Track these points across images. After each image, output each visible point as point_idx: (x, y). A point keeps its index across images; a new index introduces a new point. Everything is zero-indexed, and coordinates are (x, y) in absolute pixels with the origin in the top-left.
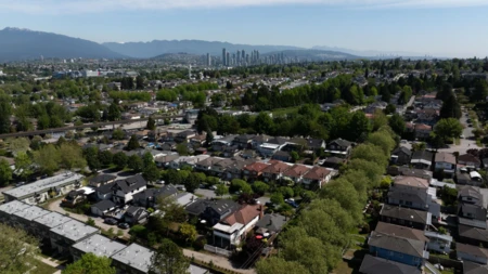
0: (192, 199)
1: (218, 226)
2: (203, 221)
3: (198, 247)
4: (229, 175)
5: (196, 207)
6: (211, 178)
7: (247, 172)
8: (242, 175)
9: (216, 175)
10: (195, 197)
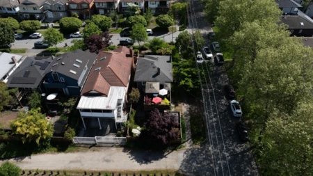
0: (13, 62)
1: (85, 103)
2: (51, 97)
3: (61, 145)
4: (50, 15)
5: (27, 74)
6: (27, 23)
7: (73, 7)
8: (68, 12)
9: (32, 17)
10: (17, 57)
